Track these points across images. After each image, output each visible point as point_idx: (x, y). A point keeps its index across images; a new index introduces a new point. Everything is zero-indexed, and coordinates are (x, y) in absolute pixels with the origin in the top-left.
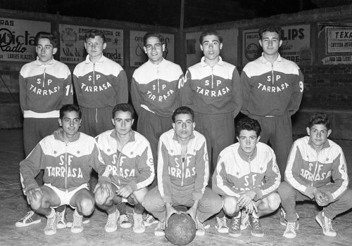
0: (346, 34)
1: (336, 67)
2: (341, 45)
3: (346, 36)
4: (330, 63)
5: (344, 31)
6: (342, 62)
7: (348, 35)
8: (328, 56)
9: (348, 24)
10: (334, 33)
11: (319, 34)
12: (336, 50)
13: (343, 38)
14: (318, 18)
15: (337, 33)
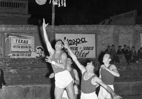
0: (22, 41)
1: (17, 60)
2: (19, 47)
3: (22, 42)
4: (13, 57)
5: (21, 39)
6: (20, 57)
7: (23, 42)
8: (11, 53)
9: (23, 36)
10: (15, 40)
11: (6, 40)
12: (16, 50)
13: (20, 43)
14: (5, 30)
15: (17, 40)
